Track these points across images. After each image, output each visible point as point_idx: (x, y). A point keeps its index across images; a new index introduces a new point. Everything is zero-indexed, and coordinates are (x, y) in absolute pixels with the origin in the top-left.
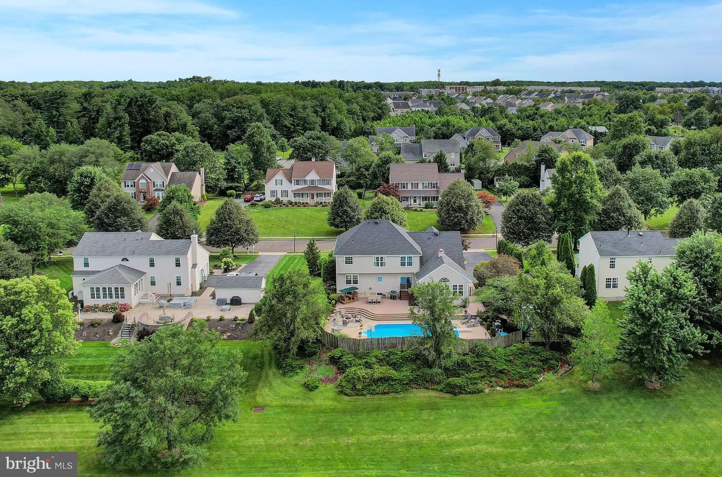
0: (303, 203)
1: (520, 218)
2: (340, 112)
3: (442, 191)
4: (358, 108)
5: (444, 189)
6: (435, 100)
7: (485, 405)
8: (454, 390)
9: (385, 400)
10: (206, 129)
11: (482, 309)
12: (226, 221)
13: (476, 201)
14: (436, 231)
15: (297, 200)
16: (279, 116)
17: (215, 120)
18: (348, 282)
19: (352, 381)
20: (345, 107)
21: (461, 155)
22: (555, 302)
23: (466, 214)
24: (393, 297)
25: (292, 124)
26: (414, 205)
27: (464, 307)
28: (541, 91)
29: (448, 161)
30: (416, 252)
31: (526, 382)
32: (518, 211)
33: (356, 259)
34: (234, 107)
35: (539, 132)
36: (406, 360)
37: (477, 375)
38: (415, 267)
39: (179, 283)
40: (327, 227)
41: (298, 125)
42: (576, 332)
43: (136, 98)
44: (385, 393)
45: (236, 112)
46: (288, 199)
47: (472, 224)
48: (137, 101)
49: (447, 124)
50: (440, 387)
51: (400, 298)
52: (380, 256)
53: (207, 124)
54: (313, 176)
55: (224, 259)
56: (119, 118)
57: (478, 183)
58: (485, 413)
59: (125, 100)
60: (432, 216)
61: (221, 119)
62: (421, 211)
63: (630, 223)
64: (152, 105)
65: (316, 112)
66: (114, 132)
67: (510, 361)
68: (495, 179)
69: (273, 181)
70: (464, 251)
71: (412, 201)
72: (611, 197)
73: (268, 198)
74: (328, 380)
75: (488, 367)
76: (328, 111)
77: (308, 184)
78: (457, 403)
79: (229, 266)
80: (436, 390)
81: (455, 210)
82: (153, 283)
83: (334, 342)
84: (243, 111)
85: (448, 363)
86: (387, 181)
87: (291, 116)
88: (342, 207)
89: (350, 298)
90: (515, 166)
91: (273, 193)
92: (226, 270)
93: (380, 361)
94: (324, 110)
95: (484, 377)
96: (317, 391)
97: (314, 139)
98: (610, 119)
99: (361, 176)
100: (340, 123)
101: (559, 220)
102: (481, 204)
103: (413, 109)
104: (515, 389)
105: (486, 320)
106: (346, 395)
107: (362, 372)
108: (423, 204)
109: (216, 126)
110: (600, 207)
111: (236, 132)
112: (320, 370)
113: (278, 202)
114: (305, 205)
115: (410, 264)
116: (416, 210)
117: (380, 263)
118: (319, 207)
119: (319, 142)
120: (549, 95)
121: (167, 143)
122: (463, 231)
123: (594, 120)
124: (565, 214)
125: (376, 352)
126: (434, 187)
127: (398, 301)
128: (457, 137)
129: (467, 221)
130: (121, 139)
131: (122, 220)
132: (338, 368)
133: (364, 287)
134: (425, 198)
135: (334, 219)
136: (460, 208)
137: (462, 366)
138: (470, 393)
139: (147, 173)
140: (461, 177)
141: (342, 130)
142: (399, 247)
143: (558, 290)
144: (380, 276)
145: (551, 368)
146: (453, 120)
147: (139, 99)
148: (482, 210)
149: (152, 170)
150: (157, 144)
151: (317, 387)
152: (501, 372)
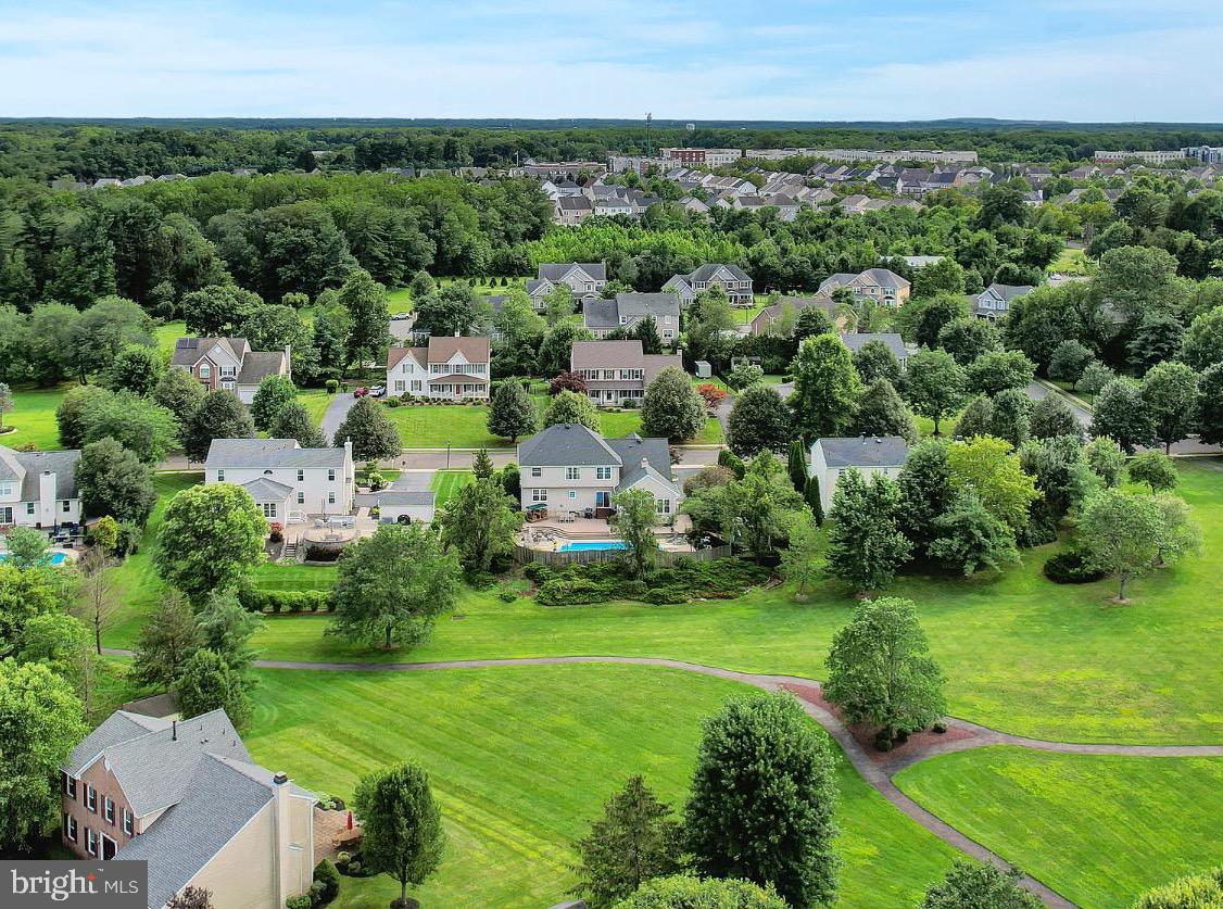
0: (445, 400)
1: (750, 422)
2: (467, 227)
3: (648, 382)
4: (498, 216)
5: (650, 381)
6: (640, 188)
7: (688, 613)
8: (657, 600)
9: (585, 609)
10: (238, 263)
11: (690, 525)
12: (364, 426)
13: (696, 400)
14: (638, 437)
15: (436, 394)
16: (365, 239)
17: (251, 248)
18: (536, 498)
19: (552, 593)
20: (475, 216)
21: (681, 318)
22: (764, 511)
23: (681, 416)
24: (588, 516)
25: (386, 255)
26: (609, 403)
27: (671, 525)
28: (856, 164)
29: (660, 333)
30: (616, 463)
31: (730, 593)
32: (748, 412)
33: (545, 470)
34: (286, 224)
35: (822, 269)
36: (606, 573)
37: (680, 586)
38: (614, 480)
39: (332, 500)
40: (486, 434)
41: (397, 255)
42: (784, 543)
43: (125, 213)
44: (586, 603)
45: (291, 235)
46: (422, 393)
47: (689, 430)
48: (127, 218)
49: (661, 250)
50: (641, 598)
51: (596, 517)
52: (572, 467)
53: (239, 255)
54: (458, 359)
55: (372, 475)
56: (99, 249)
57: (704, 367)
58: (687, 617)
59: (106, 218)
60: (634, 419)
61: (264, 247)
62: (618, 411)
63: (894, 429)
64: (149, 223)
65: (424, 229)
66: (89, 272)
67: (716, 574)
68: (733, 360)
69: (399, 367)
70: (674, 466)
71: (605, 397)
72: (873, 394)
73: (392, 392)
74: (525, 593)
75: (692, 579)
76: (446, 226)
77: (452, 372)
78: (657, 611)
79: (378, 483)
80: (638, 600)
81: (666, 412)
82: (301, 501)
83: (529, 555)
84: (304, 232)
85: (651, 575)
86: (567, 366)
87: (385, 238)
88: (508, 405)
89: (538, 517)
90: (764, 340)
91: (400, 384)
92: (375, 488)
93: (579, 574)
94: (438, 225)
95: (687, 589)
96: (514, 603)
97: (451, 299)
98: (957, 240)
99: (524, 356)
100: (466, 248)
101: (801, 425)
102: (702, 402)
103: (599, 212)
104: (720, 600)
105: (693, 537)
106: (546, 604)
107: (561, 584)
108: (621, 400)
109: (255, 259)
110: (856, 407)
111: (293, 270)
112: (515, 584)
113: (407, 398)
114: (447, 402)
115: (608, 477)
116: (611, 411)
117: (573, 475)
118: (469, 405)
119: (459, 303)
120: (869, 173)
121: (224, 304)
122: (675, 440)
123: (928, 243)
124: (808, 417)
125: (574, 565)
126: (637, 377)
127: (594, 520)
128: (675, 283)
129: (683, 427)
130: (101, 284)
131: (229, 424)
132: (536, 582)
133: (553, 503)
134: (624, 393)
135: (498, 424)
136: (673, 410)
137: (666, 578)
138: (673, 603)
139: (211, 354)
140: (675, 363)
141: (471, 260)
142: (593, 455)
143: (766, 499)
144: (572, 491)
145: (760, 582)
146: (672, 238)
147: (129, 214)
148: (704, 411)
149: (218, 350)
150: (209, 306)
151: (515, 598)
152: (706, 584)
